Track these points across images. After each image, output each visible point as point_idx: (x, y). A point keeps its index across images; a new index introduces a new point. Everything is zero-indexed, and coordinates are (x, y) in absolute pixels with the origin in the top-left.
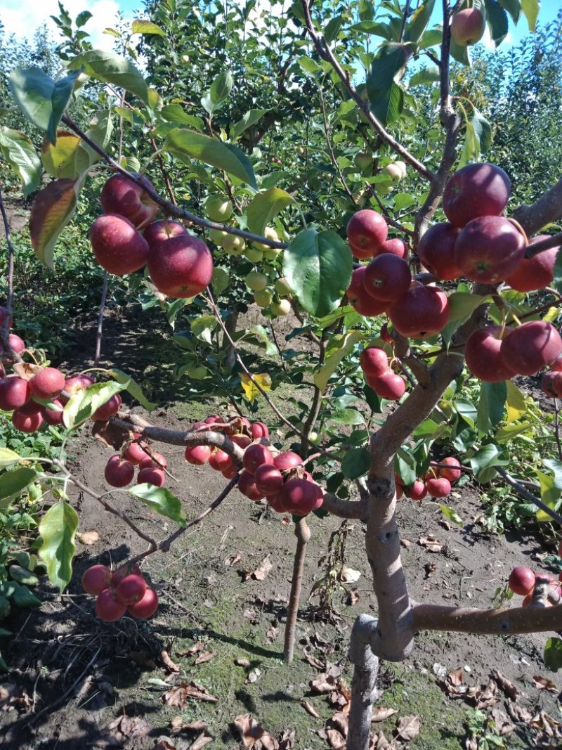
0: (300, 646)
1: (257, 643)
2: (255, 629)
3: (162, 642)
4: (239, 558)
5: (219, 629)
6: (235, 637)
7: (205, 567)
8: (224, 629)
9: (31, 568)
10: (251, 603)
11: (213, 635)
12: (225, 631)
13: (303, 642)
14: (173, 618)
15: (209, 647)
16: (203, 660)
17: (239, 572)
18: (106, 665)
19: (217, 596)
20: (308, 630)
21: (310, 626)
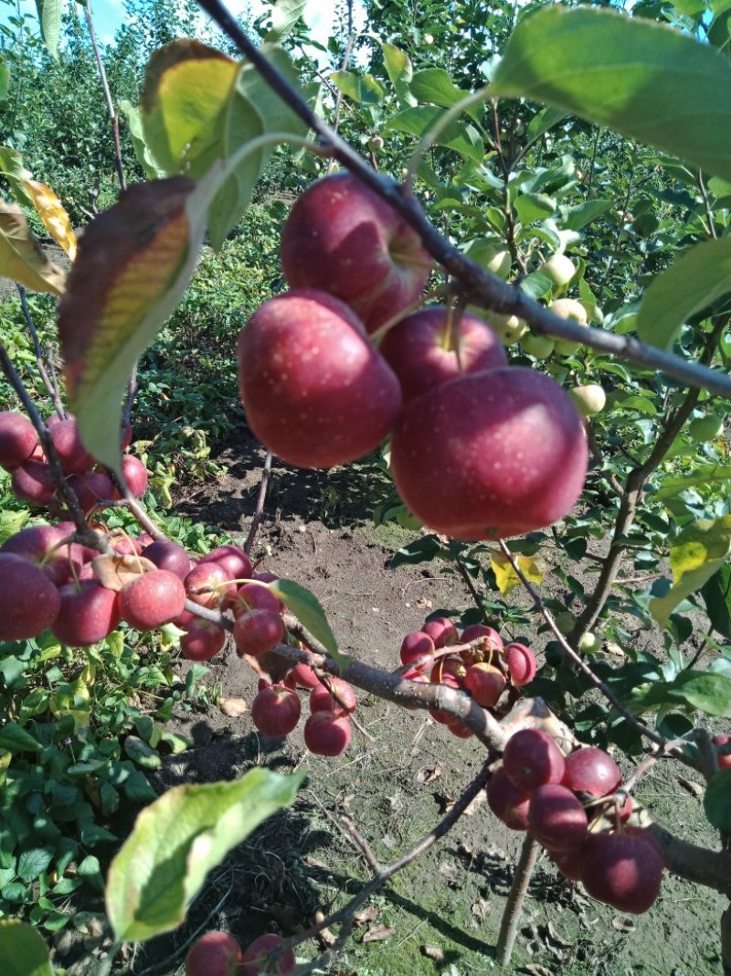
0: (523, 940)
1: (457, 922)
2: (456, 898)
3: (317, 893)
4: (438, 772)
5: (402, 888)
6: (425, 906)
7: (388, 779)
8: (409, 888)
9: (154, 743)
10: (451, 852)
11: (392, 897)
12: (410, 891)
13: (527, 933)
14: (336, 859)
15: (385, 916)
16: (374, 938)
17: (436, 795)
18: (236, 917)
19: (402, 831)
20: (536, 913)
21: (538, 907)
